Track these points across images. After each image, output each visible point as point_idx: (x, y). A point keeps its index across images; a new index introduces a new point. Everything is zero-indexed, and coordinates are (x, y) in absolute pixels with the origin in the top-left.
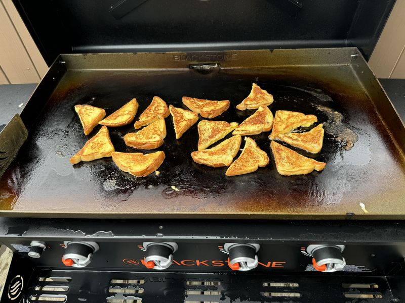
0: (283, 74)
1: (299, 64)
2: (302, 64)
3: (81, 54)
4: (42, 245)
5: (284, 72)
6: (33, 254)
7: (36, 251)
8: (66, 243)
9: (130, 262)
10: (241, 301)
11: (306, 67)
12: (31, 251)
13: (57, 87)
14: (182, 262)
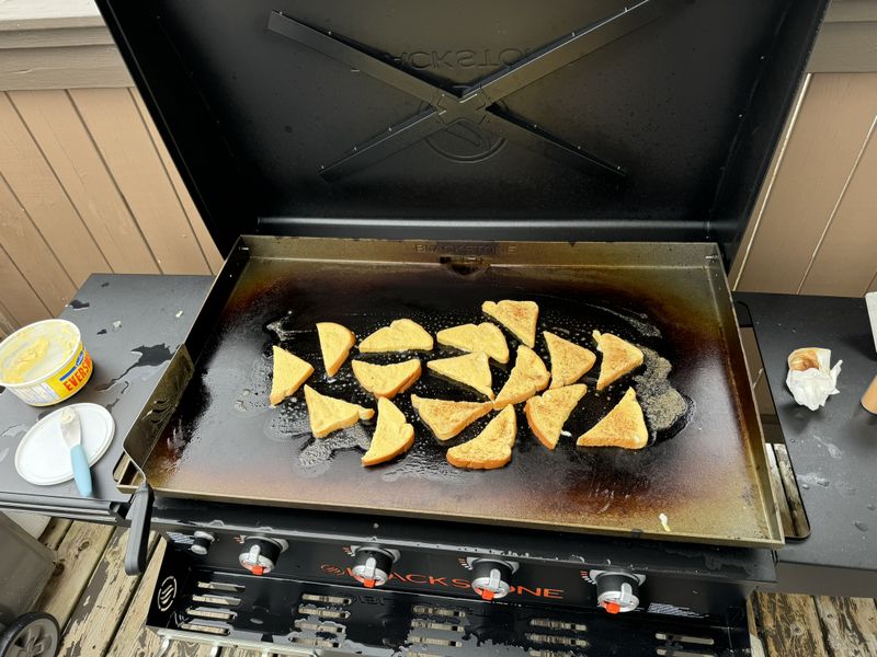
0: (591, 281)
1: (619, 264)
2: (625, 264)
3: (273, 237)
4: (209, 537)
5: (592, 277)
6: (198, 549)
7: (202, 545)
8: (243, 537)
9: (331, 570)
10: (494, 644)
11: (632, 270)
12: (195, 543)
13: (235, 289)
14: (408, 577)
